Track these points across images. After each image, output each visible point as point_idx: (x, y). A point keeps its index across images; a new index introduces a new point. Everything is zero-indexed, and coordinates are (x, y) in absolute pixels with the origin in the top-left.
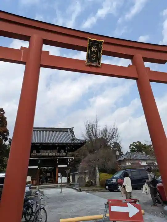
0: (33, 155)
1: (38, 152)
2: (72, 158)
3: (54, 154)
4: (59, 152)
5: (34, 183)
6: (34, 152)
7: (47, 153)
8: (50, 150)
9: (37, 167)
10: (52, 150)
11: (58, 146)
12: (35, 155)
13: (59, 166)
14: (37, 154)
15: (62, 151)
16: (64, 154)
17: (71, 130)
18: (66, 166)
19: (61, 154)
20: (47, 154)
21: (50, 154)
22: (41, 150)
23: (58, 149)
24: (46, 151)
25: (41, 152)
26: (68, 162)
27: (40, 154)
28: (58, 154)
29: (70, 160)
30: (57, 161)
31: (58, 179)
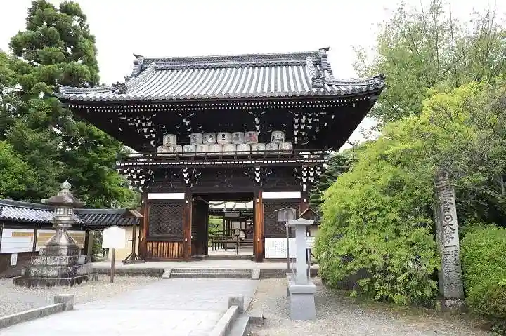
0: (165, 151)
1: (183, 140)
2: (320, 165)
3: (244, 148)
4: (265, 139)
5: (175, 253)
6: (165, 139)
7: (217, 143)
8: (227, 135)
9: (181, 196)
10: (234, 134)
11: (257, 112)
12: (171, 150)
13: (266, 195)
14: (179, 149)
15: (278, 135)
16: (287, 147)
18: (297, 195)
19: (273, 147)
20: (216, 148)
21: (229, 148)
22: (193, 134)
23: (258, 128)
24: (211, 137)
25: (191, 141)
26: (304, 180)
27: (190, 149)
28: (262, 147)
29: (312, 171)
30: (258, 175)
31: (264, 241)
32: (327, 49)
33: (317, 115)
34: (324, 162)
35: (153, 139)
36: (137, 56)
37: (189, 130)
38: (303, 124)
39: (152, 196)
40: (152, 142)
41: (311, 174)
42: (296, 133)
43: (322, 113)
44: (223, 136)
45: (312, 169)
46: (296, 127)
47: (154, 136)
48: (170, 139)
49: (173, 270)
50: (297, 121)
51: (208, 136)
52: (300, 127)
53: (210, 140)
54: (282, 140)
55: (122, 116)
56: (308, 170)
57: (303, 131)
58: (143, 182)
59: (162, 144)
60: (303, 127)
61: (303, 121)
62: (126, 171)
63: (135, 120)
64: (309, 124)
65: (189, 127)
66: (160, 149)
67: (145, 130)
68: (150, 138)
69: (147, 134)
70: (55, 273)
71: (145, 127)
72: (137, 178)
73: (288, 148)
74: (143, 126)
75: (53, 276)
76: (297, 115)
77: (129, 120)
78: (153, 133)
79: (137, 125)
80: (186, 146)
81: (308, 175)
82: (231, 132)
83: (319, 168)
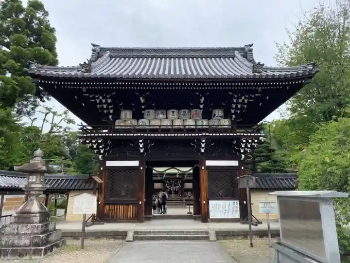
0: (122, 124)
1: (138, 116)
2: (257, 138)
3: (190, 123)
4: (208, 115)
5: (130, 214)
6: (123, 114)
7: (167, 118)
8: (176, 111)
9: (135, 163)
10: (182, 111)
11: (202, 92)
12: (128, 123)
13: (209, 163)
14: (134, 122)
15: (219, 113)
16: (226, 122)
17: (246, 52)
18: (235, 163)
19: (214, 122)
20: (166, 123)
21: (178, 123)
22: (147, 111)
23: (202, 106)
24: (162, 113)
25: (145, 116)
26: (242, 151)
27: (144, 123)
28: (205, 122)
29: (250, 143)
30: (203, 145)
31: (208, 204)
32: (251, 45)
33: (253, 96)
34: (261, 136)
35: (111, 114)
36: (94, 45)
37: (143, 107)
38: (239, 104)
39: (109, 164)
40: (110, 117)
41: (249, 146)
42: (233, 111)
43: (257, 95)
44: (173, 112)
45: (250, 141)
46: (234, 106)
47: (111, 111)
48: (126, 114)
49: (136, 233)
50: (235, 101)
51: (160, 112)
52: (236, 106)
53: (161, 116)
54: (221, 117)
55: (85, 93)
56: (247, 142)
57: (238, 109)
58: (102, 151)
59: (120, 119)
60: (239, 106)
61: (240, 101)
62: (88, 141)
63: (97, 96)
64: (246, 104)
65: (143, 104)
66: (117, 123)
67: (105, 106)
68: (109, 113)
69: (106, 109)
70: (27, 242)
71: (105, 104)
72: (98, 148)
73: (227, 124)
74: (103, 102)
75: (25, 246)
76: (236, 96)
77: (91, 96)
78: (111, 109)
79: (98, 101)
80: (141, 121)
81: (246, 146)
82: (179, 109)
83: (256, 141)
